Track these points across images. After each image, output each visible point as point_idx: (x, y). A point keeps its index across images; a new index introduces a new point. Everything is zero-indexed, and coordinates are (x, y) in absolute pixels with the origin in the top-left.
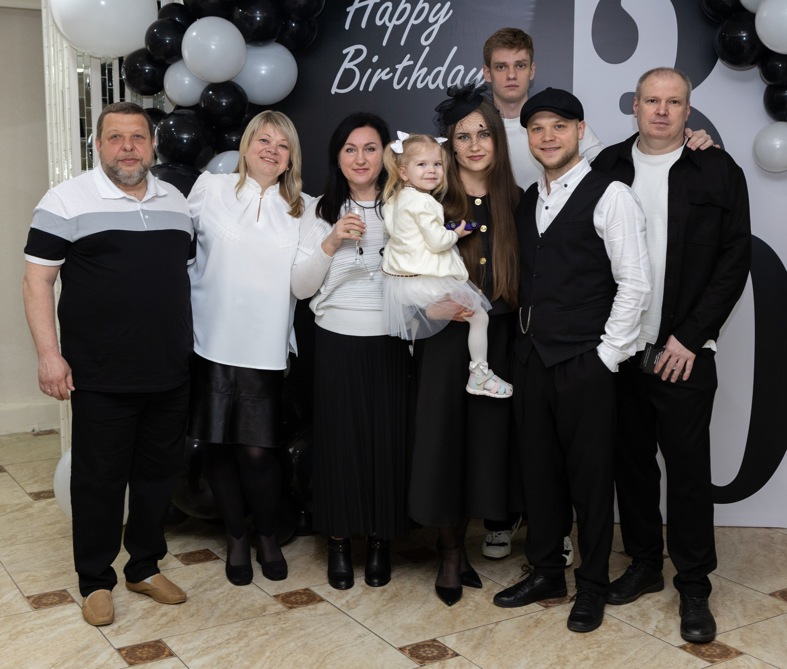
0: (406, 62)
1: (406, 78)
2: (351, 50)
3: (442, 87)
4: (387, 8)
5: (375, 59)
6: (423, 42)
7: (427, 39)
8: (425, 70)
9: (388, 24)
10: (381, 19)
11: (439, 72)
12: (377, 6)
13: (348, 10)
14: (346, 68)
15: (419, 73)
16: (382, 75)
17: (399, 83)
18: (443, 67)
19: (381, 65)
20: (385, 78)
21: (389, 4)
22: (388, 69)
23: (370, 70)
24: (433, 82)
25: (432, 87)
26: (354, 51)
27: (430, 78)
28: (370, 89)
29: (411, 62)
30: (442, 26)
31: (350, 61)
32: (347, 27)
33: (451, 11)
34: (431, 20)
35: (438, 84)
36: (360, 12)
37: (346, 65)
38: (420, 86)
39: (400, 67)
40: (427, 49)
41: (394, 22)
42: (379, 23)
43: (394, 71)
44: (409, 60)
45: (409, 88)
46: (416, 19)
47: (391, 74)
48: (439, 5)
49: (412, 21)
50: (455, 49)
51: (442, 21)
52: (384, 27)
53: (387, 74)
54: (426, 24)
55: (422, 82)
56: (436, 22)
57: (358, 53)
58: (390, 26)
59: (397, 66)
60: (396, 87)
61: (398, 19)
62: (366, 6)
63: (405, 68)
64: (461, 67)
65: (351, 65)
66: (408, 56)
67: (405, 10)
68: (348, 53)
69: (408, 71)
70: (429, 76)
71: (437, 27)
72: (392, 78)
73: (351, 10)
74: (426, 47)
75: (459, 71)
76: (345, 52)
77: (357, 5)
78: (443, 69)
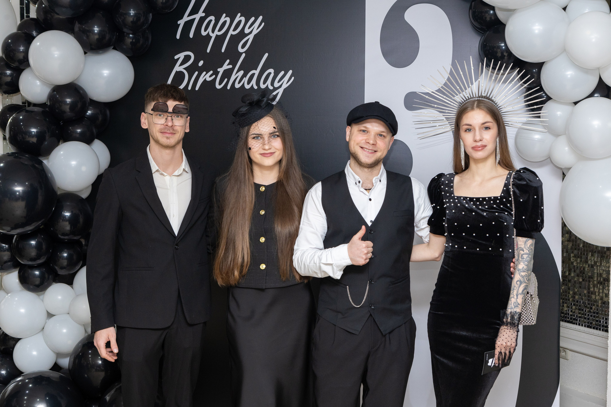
0: (226, 66)
1: (226, 80)
2: (181, 56)
3: (256, 87)
4: (211, 21)
5: (201, 63)
6: (240, 50)
7: (243, 47)
8: (241, 73)
9: (211, 34)
10: (205, 30)
11: (253, 75)
12: (202, 20)
13: (179, 22)
14: (177, 71)
15: (236, 75)
16: (207, 76)
17: (220, 84)
18: (256, 70)
19: (205, 68)
20: (209, 79)
21: (212, 18)
22: (211, 72)
23: (196, 73)
24: (249, 83)
25: (247, 87)
26: (184, 56)
27: (246, 80)
28: (197, 89)
29: (231, 66)
30: (255, 36)
31: (180, 65)
32: (178, 37)
33: (263, 24)
34: (247, 31)
35: (253, 85)
36: (188, 24)
37: (178, 68)
38: (237, 86)
39: (221, 70)
40: (243, 55)
41: (217, 32)
42: (204, 33)
43: (216, 73)
44: (228, 65)
45: (229, 88)
46: (234, 30)
47: (214, 76)
48: (253, 19)
49: (231, 32)
50: (266, 55)
51: (255, 32)
52: (208, 37)
53: (210, 76)
54: (242, 34)
55: (239, 83)
56: (251, 33)
57: (187, 58)
58: (213, 36)
59: (219, 70)
60: (218, 87)
61: (219, 30)
62: (194, 19)
63: (225, 71)
64: (272, 71)
65: (181, 69)
66: (228, 61)
67: (225, 22)
68: (179, 58)
69: (228, 74)
70: (245, 78)
71: (251, 37)
72: (215, 80)
73: (181, 22)
74: (242, 53)
75: (270, 74)
76: (176, 57)
77: (186, 18)
78: (257, 72)
